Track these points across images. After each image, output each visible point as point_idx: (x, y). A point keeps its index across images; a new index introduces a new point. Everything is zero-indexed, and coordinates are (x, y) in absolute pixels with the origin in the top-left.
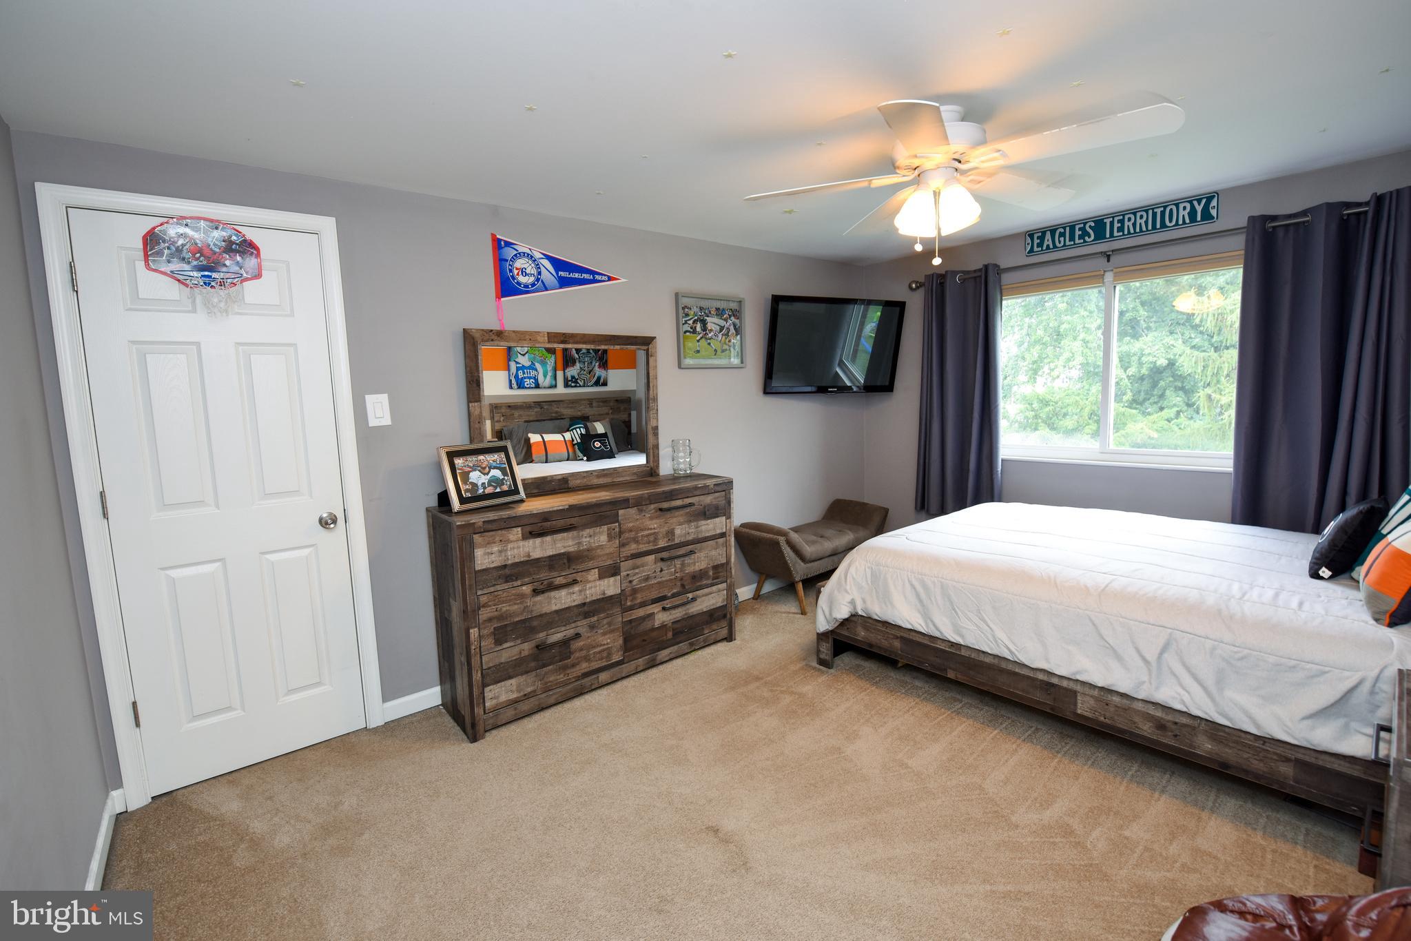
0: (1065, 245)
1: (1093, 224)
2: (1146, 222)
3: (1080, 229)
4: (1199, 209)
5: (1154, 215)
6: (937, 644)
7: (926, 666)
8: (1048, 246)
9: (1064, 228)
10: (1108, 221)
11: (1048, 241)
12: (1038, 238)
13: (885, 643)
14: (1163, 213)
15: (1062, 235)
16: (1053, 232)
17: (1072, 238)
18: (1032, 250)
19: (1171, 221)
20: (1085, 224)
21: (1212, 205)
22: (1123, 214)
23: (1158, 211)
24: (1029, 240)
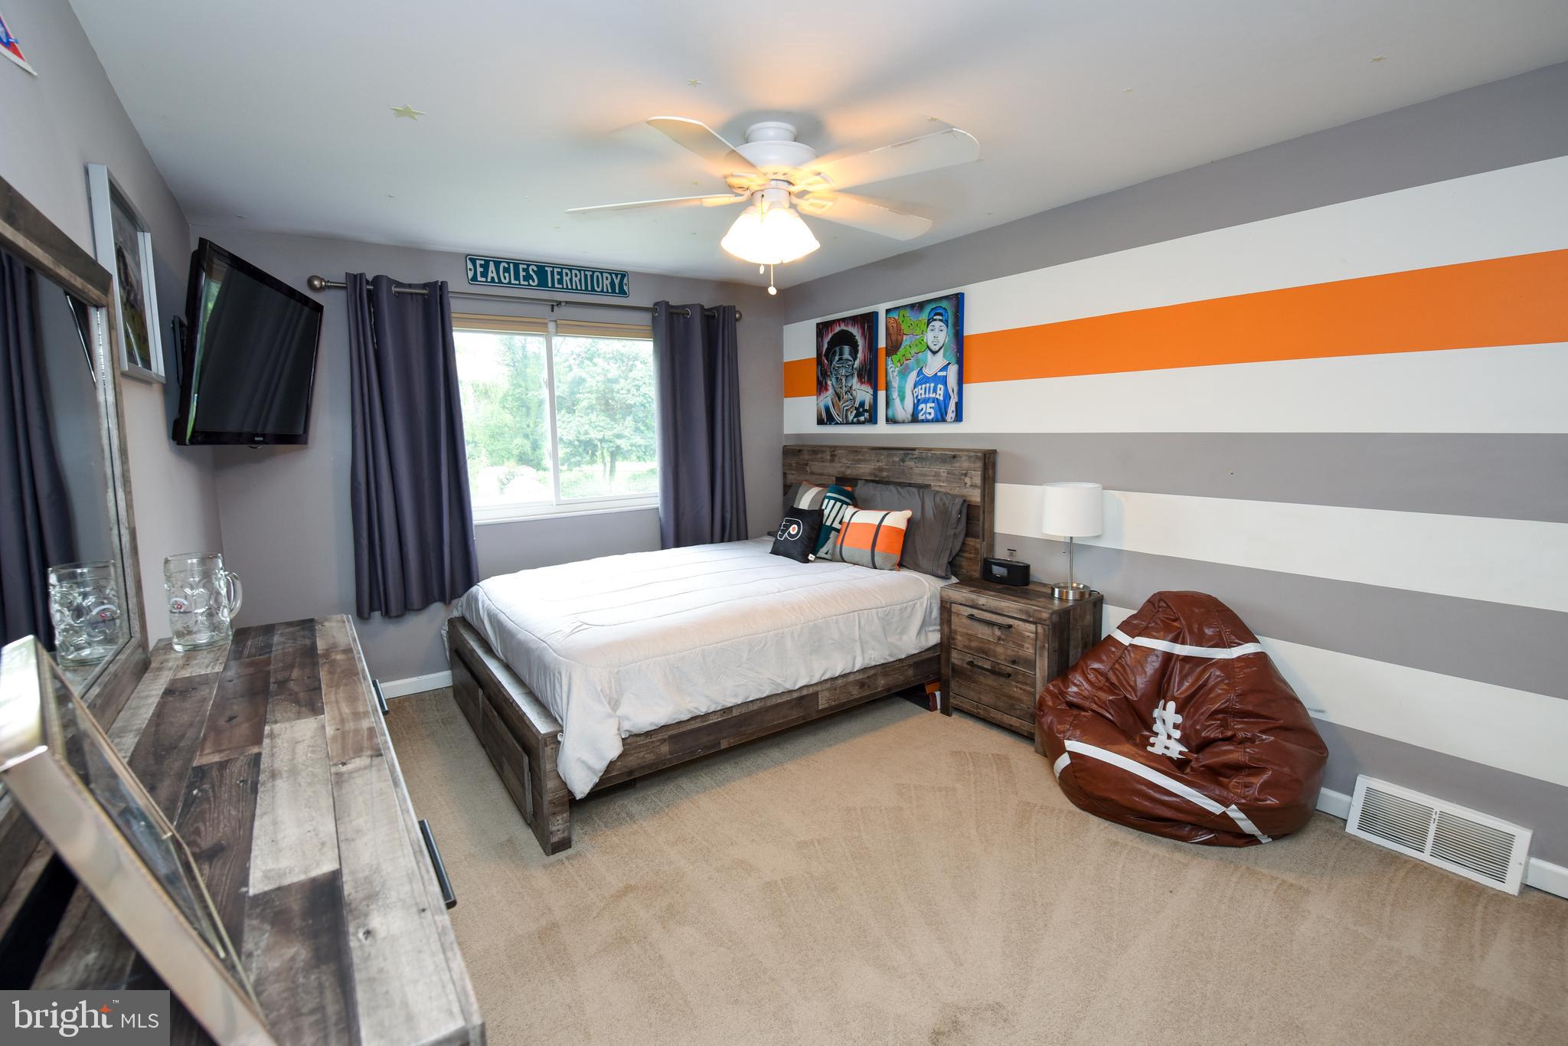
0: (510, 283)
1: (535, 269)
2: (580, 280)
3: (524, 270)
4: (617, 282)
5: (586, 276)
6: (709, 720)
7: (700, 753)
8: (493, 278)
9: (508, 263)
10: (549, 270)
11: (492, 273)
12: (481, 266)
13: (650, 757)
14: (592, 276)
15: (507, 270)
16: (497, 264)
17: (517, 277)
18: (475, 278)
19: (598, 287)
20: (528, 265)
21: (624, 282)
22: (562, 267)
23: (589, 274)
24: (470, 265)
